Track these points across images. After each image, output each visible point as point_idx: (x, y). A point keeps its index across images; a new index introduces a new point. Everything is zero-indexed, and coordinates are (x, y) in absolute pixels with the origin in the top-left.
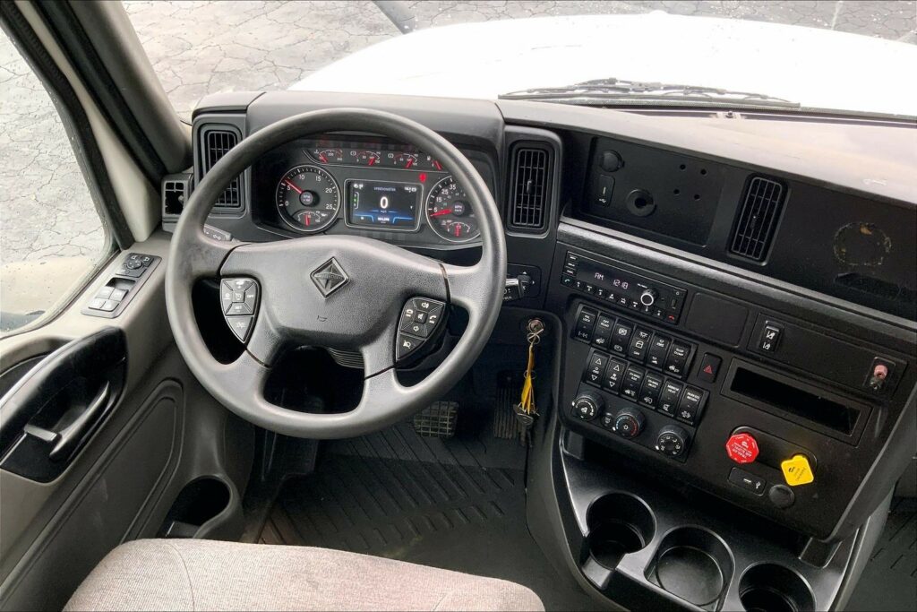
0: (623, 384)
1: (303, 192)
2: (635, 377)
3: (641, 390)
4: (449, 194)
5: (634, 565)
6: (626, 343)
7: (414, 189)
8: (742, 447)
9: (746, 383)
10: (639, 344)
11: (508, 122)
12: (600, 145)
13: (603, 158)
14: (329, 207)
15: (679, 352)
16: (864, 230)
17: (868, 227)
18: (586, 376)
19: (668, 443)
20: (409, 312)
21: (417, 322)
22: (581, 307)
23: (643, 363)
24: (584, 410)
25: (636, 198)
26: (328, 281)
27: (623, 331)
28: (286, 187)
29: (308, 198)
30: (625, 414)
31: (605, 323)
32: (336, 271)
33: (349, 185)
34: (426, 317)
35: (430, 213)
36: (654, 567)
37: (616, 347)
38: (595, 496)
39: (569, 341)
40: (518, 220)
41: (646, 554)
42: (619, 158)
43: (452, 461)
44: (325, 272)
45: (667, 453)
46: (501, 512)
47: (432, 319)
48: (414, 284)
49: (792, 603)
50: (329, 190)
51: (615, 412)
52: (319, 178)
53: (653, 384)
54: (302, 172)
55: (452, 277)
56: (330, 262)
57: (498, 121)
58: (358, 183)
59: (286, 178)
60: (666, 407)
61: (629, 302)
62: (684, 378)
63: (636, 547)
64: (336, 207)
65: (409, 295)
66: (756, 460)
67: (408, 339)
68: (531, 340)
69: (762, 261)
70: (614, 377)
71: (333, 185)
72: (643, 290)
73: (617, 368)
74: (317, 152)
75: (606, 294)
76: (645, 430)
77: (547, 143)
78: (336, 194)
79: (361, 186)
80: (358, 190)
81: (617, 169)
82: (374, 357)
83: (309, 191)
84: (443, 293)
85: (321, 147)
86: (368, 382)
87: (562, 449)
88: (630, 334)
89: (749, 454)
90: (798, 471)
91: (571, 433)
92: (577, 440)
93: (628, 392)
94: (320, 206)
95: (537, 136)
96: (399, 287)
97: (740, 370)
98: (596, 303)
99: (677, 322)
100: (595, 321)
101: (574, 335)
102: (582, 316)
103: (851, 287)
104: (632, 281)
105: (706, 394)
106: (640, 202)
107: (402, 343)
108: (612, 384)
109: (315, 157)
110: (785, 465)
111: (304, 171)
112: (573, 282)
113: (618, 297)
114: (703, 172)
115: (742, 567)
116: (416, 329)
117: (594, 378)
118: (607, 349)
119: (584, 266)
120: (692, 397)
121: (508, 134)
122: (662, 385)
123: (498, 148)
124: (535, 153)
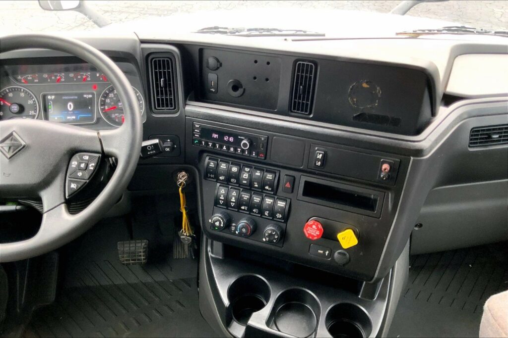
0: (239, 203)
1: (11, 104)
2: (246, 197)
3: (251, 206)
4: (114, 97)
5: (259, 319)
6: (237, 176)
7: (90, 96)
8: (313, 230)
9: (311, 190)
10: (245, 176)
11: (143, 42)
12: (206, 53)
13: (208, 63)
14: (32, 112)
15: (269, 177)
16: (365, 85)
17: (367, 83)
18: (216, 202)
19: (270, 235)
20: (74, 164)
21: (80, 169)
22: (207, 158)
23: (249, 188)
24: (217, 224)
25: (232, 85)
26: (10, 148)
27: (235, 169)
29: (15, 108)
30: (243, 222)
31: (223, 166)
33: (44, 97)
34: (87, 166)
35: (102, 110)
36: (273, 318)
37: (232, 180)
38: (232, 280)
39: (204, 181)
40: (159, 106)
41: (266, 311)
42: (218, 60)
43: (149, 280)
44: (8, 142)
45: (270, 242)
46: (182, 305)
47: (92, 166)
48: (76, 144)
49: (359, 326)
50: (30, 102)
51: (237, 222)
52: (22, 95)
53: (257, 199)
54: (10, 92)
55: (104, 137)
56: (11, 134)
57: (135, 41)
58: (51, 95)
60: (267, 213)
61: (236, 150)
62: (275, 193)
63: (261, 306)
64: (36, 112)
65: (73, 153)
66: (322, 237)
67: (74, 182)
68: (180, 184)
69: (310, 114)
70: (233, 200)
71: (33, 98)
72: (243, 140)
73: (234, 194)
74: (19, 77)
75: (221, 147)
76: (256, 230)
77: (170, 52)
78: (35, 104)
79: (53, 97)
80: (51, 100)
81: (218, 68)
82: (51, 198)
83: (17, 104)
84: (99, 149)
85: (23, 74)
86: (45, 216)
87: (210, 254)
88: (240, 171)
89: (318, 233)
90: (347, 239)
91: (215, 242)
92: (218, 245)
93: (243, 208)
94: (25, 113)
95: (163, 49)
96: (65, 147)
97: (306, 183)
98: (216, 154)
99: (265, 158)
100: (217, 165)
101: (206, 177)
102: (209, 163)
103: (363, 120)
104: (235, 136)
105: (289, 201)
106: (235, 88)
107: (69, 185)
108: (233, 204)
109: (19, 81)
110: (340, 236)
111: (12, 90)
112: (200, 142)
113: (228, 148)
114: (268, 63)
115: (326, 308)
116: (80, 174)
117: (221, 202)
118: (227, 182)
119: (206, 133)
120: (281, 204)
121: (143, 49)
122: (263, 199)
123: (138, 57)
124: (164, 61)
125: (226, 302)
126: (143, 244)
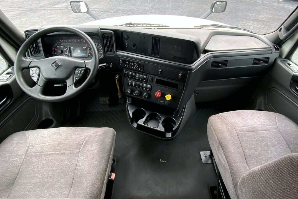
0: (136, 85)
1: (58, 50)
2: (137, 83)
3: (139, 86)
5: (141, 122)
6: (135, 76)
7: (85, 48)
8: (158, 94)
9: (158, 81)
10: (137, 76)
11: (101, 29)
12: (123, 33)
13: (124, 37)
14: (66, 53)
15: (145, 77)
16: (175, 47)
18: (128, 85)
19: (145, 96)
20: (77, 71)
21: (79, 73)
22: (125, 70)
23: (139, 80)
24: (128, 92)
25: (133, 45)
26: (55, 66)
27: (134, 74)
28: (54, 50)
29: (60, 51)
30: (136, 92)
31: (130, 73)
32: (57, 63)
33: (70, 48)
34: (81, 72)
35: (89, 52)
36: (146, 122)
37: (133, 78)
38: (134, 110)
39: (124, 78)
40: (108, 52)
41: (144, 119)
42: (127, 36)
43: (111, 110)
44: (55, 64)
45: (145, 98)
46: (121, 118)
47: (82, 72)
48: (77, 65)
49: (173, 124)
50: (65, 49)
51: (135, 91)
52: (62, 47)
53: (141, 84)
54: (58, 46)
55: (86, 62)
56: (56, 61)
57: (99, 29)
58: (72, 47)
59: (54, 47)
60: (144, 89)
61: (134, 67)
62: (147, 82)
63: (143, 117)
65: (76, 68)
66: (161, 96)
67: (77, 77)
68: (116, 79)
69: (158, 56)
70: (133, 84)
72: (136, 64)
73: (134, 82)
75: (129, 66)
76: (141, 94)
77: (110, 33)
78: (67, 50)
80: (72, 49)
81: (128, 39)
82: (69, 82)
84: (85, 66)
85: (62, 39)
86: (68, 88)
87: (127, 102)
88: (135, 74)
89: (159, 95)
90: (168, 97)
91: (129, 98)
92: (130, 99)
93: (137, 87)
94: (63, 53)
95: (108, 32)
96: (74, 66)
97: (157, 79)
98: (128, 69)
99: (143, 71)
100: (128, 73)
101: (125, 76)
102: (125, 72)
103: (174, 59)
104: (133, 63)
105: (151, 85)
106: (134, 46)
107: (75, 79)
108: (133, 86)
109: (61, 42)
110: (166, 96)
111: (58, 45)
112: (122, 65)
113: (131, 67)
114: (144, 38)
115: (162, 119)
116: (79, 75)
117: (130, 85)
118: (131, 78)
119: (124, 61)
120: (149, 86)
121: (101, 32)
122: (143, 84)
123: (100, 35)
124: (109, 36)
125: (131, 116)
126: (108, 98)
